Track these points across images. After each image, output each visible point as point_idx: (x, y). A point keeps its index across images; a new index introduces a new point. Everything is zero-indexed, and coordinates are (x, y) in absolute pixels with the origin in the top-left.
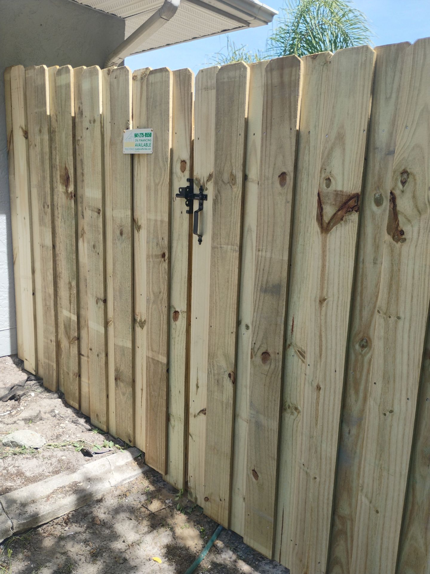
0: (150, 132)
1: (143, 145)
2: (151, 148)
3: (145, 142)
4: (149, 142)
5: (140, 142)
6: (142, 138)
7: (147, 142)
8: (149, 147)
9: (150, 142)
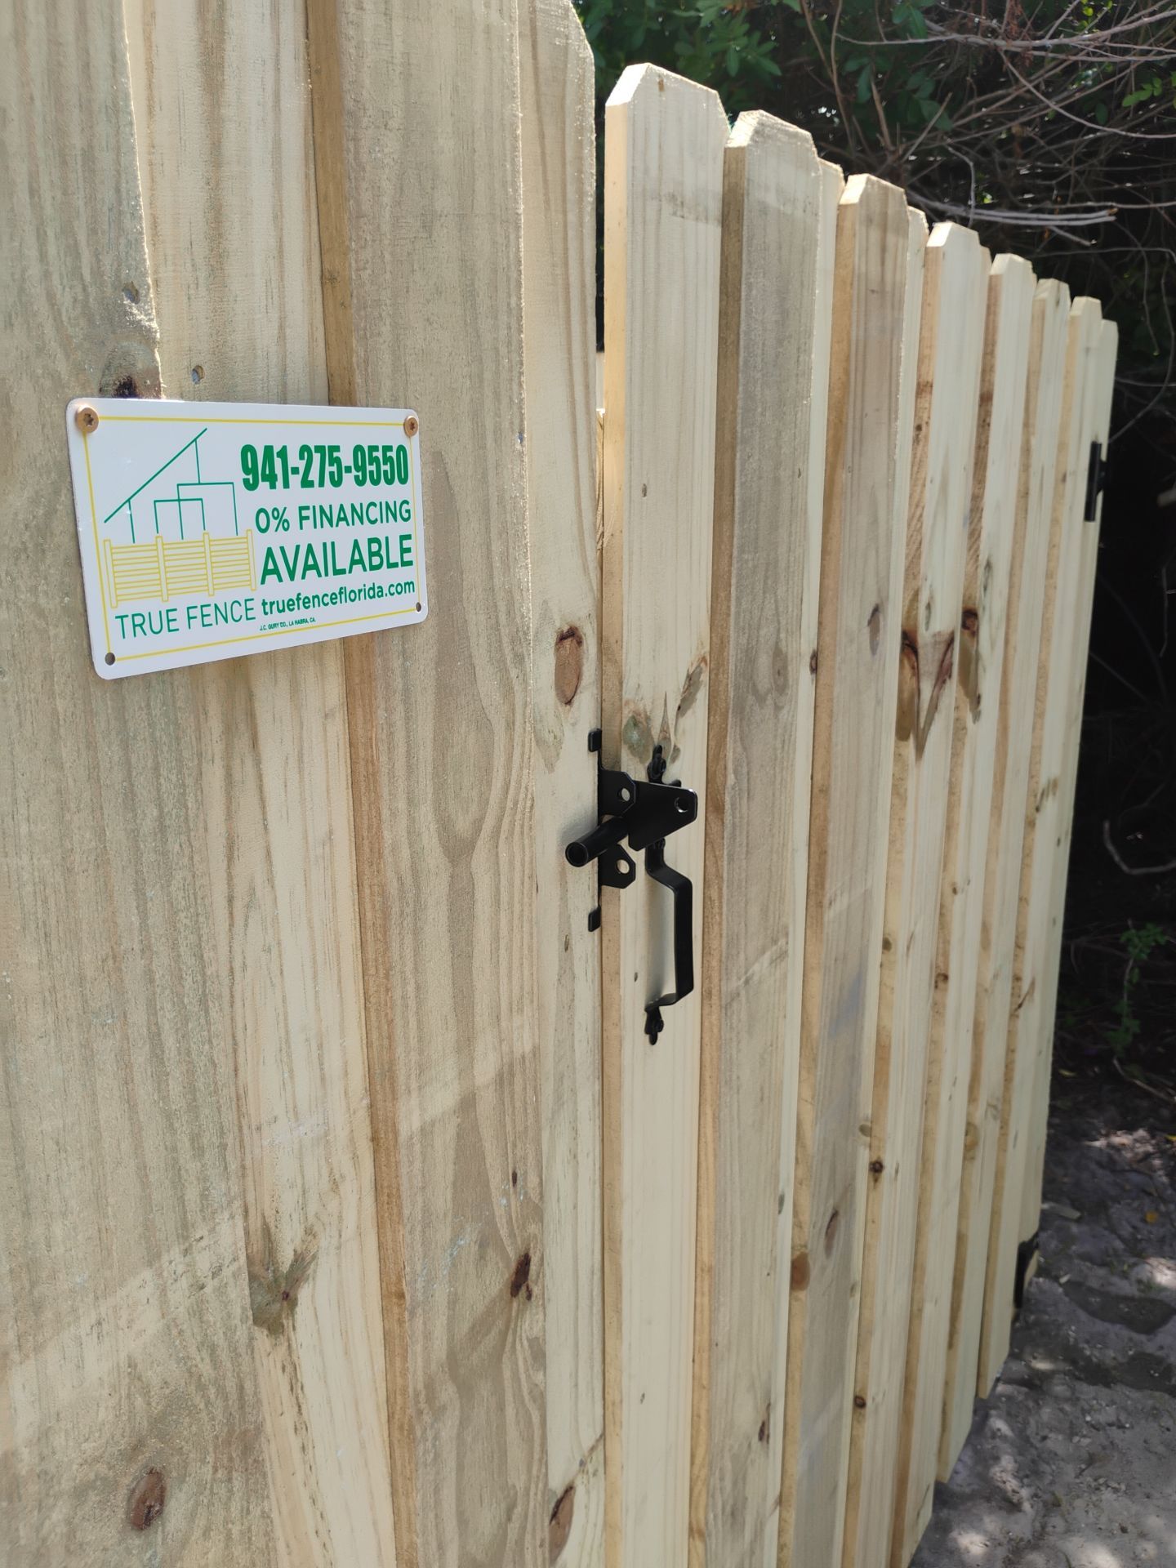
0: (396, 438)
1: (343, 562)
2: (418, 573)
3: (363, 532)
4: (391, 530)
5: (316, 536)
6: (326, 496)
7: (378, 531)
8: (401, 575)
9: (402, 528)
